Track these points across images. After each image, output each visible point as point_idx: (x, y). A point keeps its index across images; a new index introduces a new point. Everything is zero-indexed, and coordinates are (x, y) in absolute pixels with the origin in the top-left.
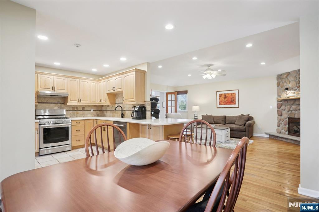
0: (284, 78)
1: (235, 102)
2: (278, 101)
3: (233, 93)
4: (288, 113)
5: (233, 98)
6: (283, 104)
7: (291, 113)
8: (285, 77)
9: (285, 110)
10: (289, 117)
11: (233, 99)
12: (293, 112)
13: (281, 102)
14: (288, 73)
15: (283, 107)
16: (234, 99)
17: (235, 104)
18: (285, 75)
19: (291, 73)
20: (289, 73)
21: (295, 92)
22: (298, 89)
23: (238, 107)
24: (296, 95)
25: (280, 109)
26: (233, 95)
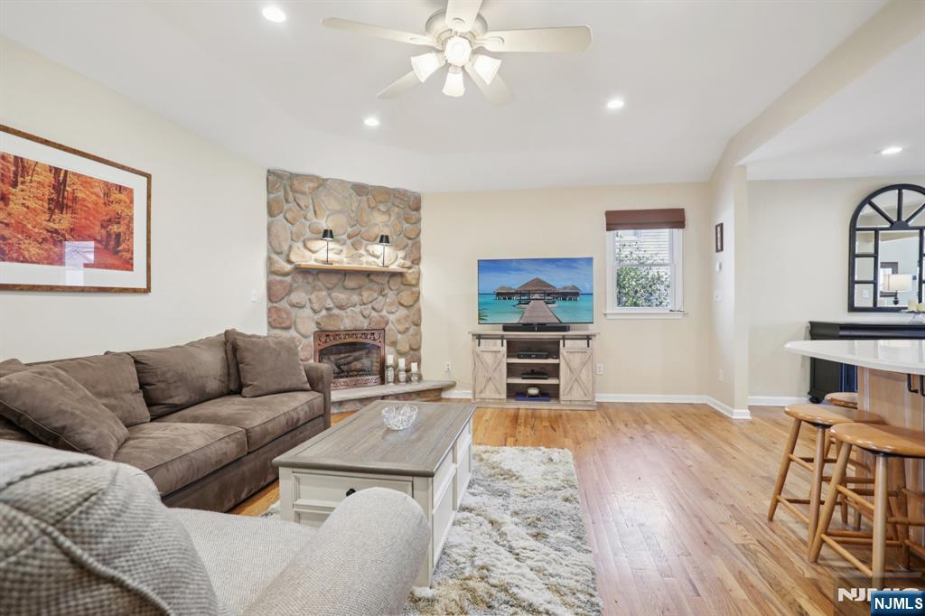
0: (304, 193)
1: (130, 251)
2: (272, 272)
3: (120, 189)
4: (316, 317)
5: (117, 219)
6: (295, 285)
7: (330, 316)
8: (307, 190)
9: (303, 307)
10: (317, 329)
11: (115, 228)
12: (336, 311)
13: (288, 279)
14: (321, 182)
15: (295, 297)
16: (122, 229)
17: (128, 265)
18: (312, 185)
19: (329, 182)
20: (325, 180)
21: (344, 248)
22: (349, 242)
23: (144, 286)
24: (345, 260)
25: (284, 304)
26: (119, 202)
